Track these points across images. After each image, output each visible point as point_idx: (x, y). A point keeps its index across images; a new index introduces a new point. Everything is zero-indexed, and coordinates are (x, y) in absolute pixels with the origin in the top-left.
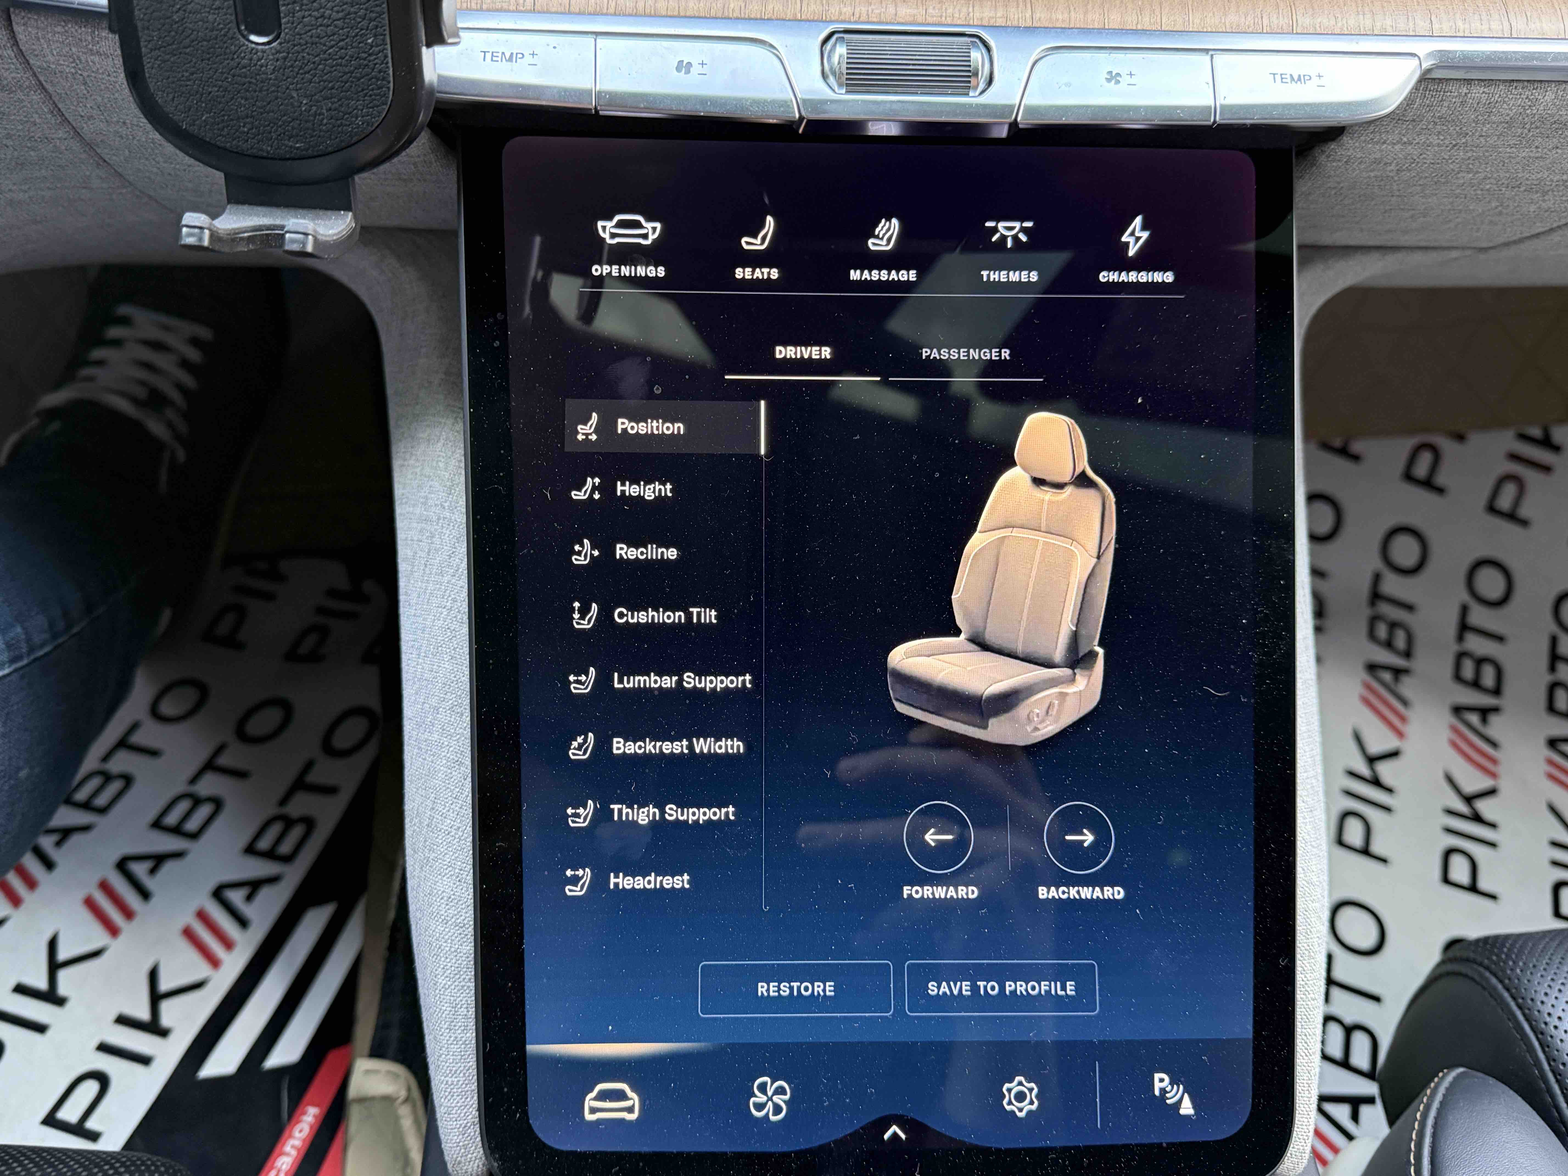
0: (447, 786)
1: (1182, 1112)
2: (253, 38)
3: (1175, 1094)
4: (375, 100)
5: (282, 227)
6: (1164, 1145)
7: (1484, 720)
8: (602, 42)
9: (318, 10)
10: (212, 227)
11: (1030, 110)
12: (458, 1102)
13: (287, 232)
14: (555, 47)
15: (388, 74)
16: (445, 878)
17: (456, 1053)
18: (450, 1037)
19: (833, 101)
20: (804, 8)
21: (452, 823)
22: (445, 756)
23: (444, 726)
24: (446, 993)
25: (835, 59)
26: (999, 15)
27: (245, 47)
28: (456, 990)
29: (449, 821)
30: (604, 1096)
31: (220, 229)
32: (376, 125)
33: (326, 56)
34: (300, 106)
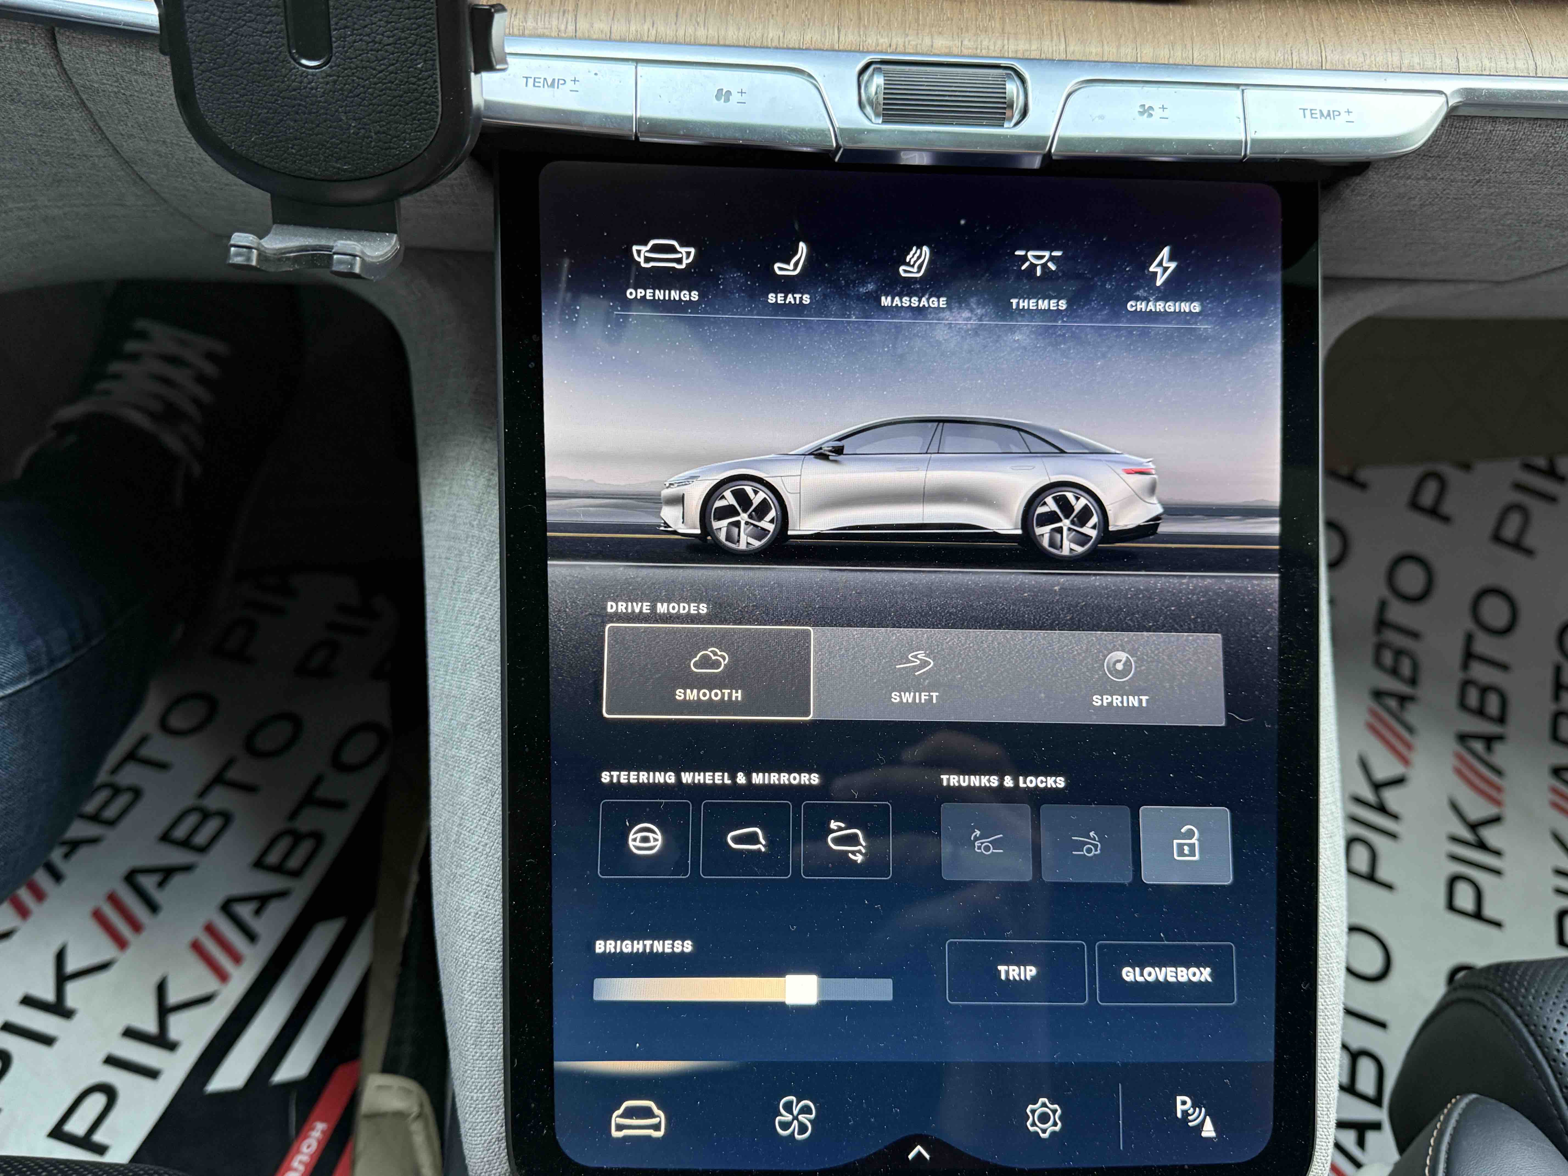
0: (475, 802)
1: (1204, 1134)
2: (304, 62)
3: (1197, 1117)
4: (423, 124)
5: (329, 248)
6: (1186, 1167)
7: (1489, 748)
8: (642, 69)
9: (368, 35)
10: (260, 247)
11: (1063, 141)
12: (483, 1118)
13: (335, 253)
14: (596, 74)
15: (437, 99)
16: (472, 894)
17: (482, 1069)
18: (476, 1053)
19: (870, 131)
20: (842, 38)
21: (480, 839)
22: (473, 773)
23: (472, 742)
24: (472, 1009)
25: (873, 89)
26: (1034, 47)
27: (295, 70)
28: (482, 1006)
29: (476, 837)
30: (630, 1113)
31: (268, 249)
32: (423, 148)
33: (375, 80)
34: (348, 129)
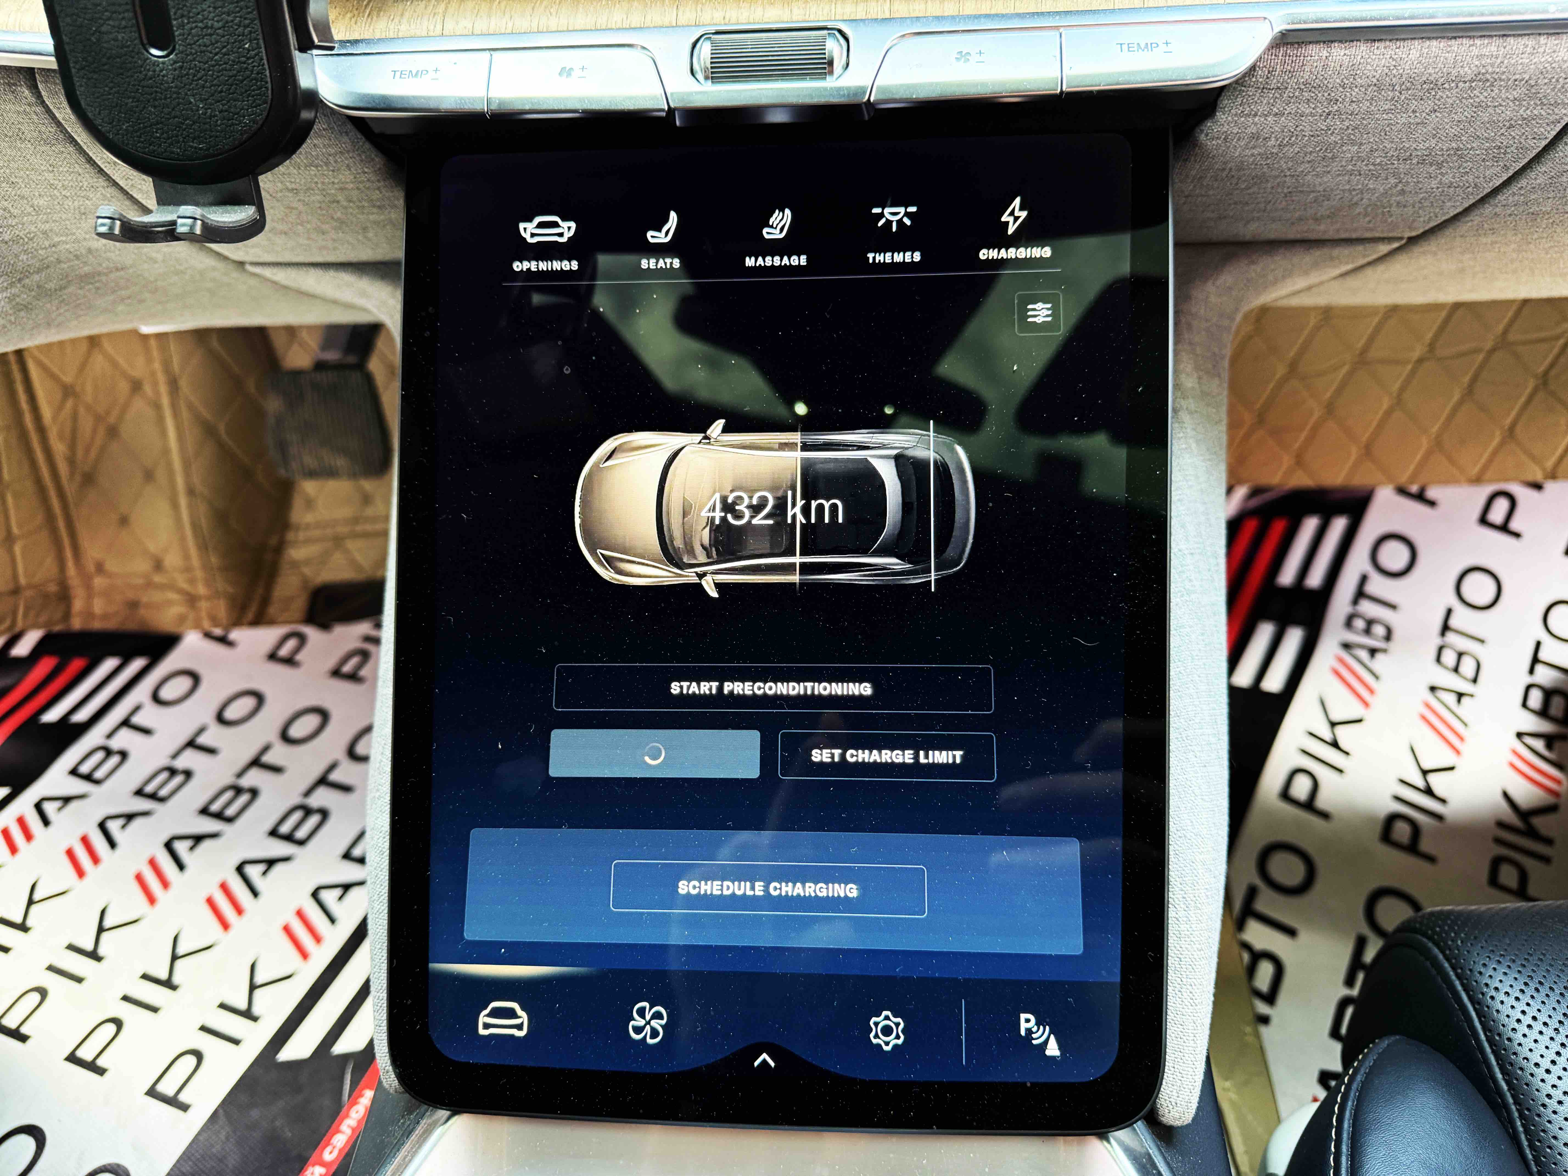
1: (1048, 1053)
2: (154, 52)
3: (1040, 1035)
4: (257, 99)
6: (1029, 1085)
8: (497, 55)
9: (202, 21)
10: (123, 218)
11: (882, 90)
13: (179, 218)
14: (455, 64)
15: (266, 75)
19: (701, 93)
20: (680, 16)
25: (703, 57)
26: (860, 9)
27: (148, 61)
30: (497, 1013)
33: (213, 62)
34: (198, 110)
